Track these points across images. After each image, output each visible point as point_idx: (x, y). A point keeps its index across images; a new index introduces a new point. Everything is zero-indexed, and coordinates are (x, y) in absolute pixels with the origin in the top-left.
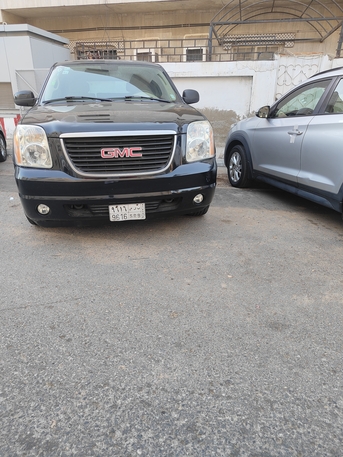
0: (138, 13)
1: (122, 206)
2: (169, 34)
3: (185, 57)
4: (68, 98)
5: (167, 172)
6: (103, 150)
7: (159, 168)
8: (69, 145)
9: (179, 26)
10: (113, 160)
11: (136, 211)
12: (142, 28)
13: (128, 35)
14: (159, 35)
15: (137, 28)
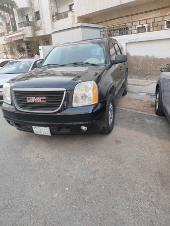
0: (141, 5)
1: (38, 127)
2: (158, 14)
3: (165, 26)
4: (48, 65)
5: (59, 112)
6: (28, 98)
7: (55, 109)
8: (16, 94)
9: (165, 7)
10: (32, 103)
11: (46, 131)
12: (143, 13)
13: (135, 18)
14: (152, 15)
15: (140, 13)
